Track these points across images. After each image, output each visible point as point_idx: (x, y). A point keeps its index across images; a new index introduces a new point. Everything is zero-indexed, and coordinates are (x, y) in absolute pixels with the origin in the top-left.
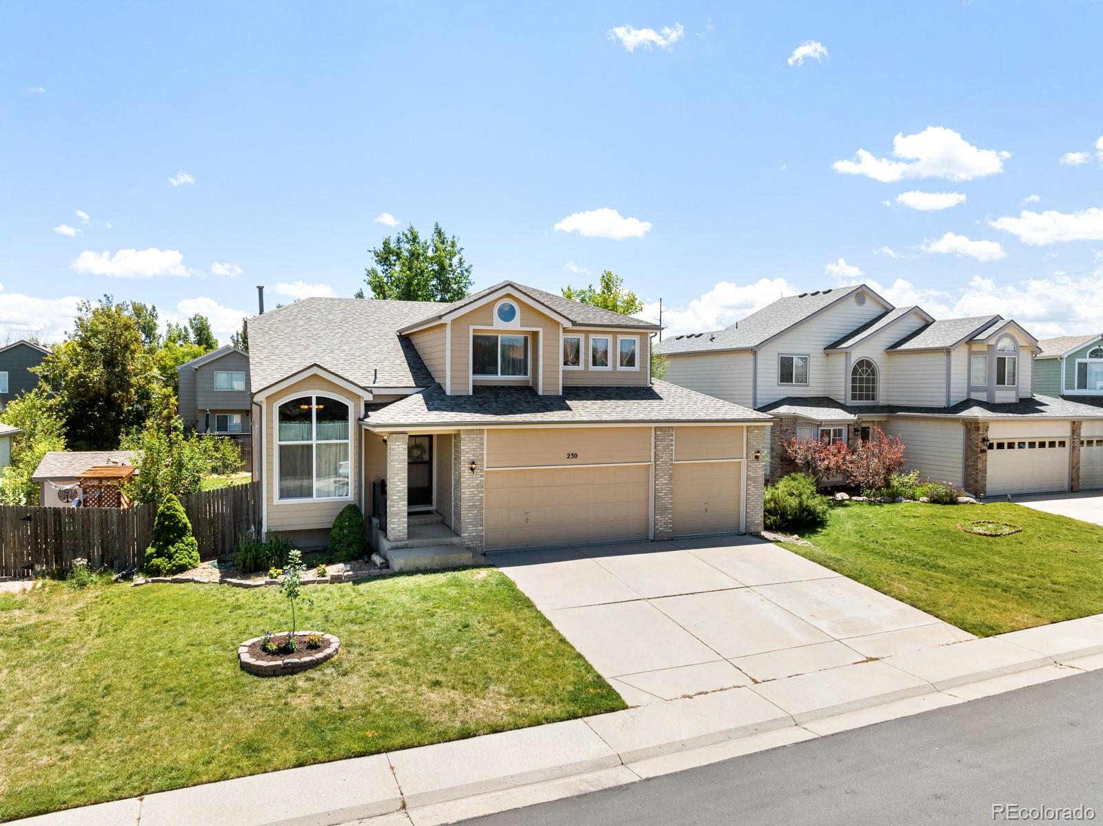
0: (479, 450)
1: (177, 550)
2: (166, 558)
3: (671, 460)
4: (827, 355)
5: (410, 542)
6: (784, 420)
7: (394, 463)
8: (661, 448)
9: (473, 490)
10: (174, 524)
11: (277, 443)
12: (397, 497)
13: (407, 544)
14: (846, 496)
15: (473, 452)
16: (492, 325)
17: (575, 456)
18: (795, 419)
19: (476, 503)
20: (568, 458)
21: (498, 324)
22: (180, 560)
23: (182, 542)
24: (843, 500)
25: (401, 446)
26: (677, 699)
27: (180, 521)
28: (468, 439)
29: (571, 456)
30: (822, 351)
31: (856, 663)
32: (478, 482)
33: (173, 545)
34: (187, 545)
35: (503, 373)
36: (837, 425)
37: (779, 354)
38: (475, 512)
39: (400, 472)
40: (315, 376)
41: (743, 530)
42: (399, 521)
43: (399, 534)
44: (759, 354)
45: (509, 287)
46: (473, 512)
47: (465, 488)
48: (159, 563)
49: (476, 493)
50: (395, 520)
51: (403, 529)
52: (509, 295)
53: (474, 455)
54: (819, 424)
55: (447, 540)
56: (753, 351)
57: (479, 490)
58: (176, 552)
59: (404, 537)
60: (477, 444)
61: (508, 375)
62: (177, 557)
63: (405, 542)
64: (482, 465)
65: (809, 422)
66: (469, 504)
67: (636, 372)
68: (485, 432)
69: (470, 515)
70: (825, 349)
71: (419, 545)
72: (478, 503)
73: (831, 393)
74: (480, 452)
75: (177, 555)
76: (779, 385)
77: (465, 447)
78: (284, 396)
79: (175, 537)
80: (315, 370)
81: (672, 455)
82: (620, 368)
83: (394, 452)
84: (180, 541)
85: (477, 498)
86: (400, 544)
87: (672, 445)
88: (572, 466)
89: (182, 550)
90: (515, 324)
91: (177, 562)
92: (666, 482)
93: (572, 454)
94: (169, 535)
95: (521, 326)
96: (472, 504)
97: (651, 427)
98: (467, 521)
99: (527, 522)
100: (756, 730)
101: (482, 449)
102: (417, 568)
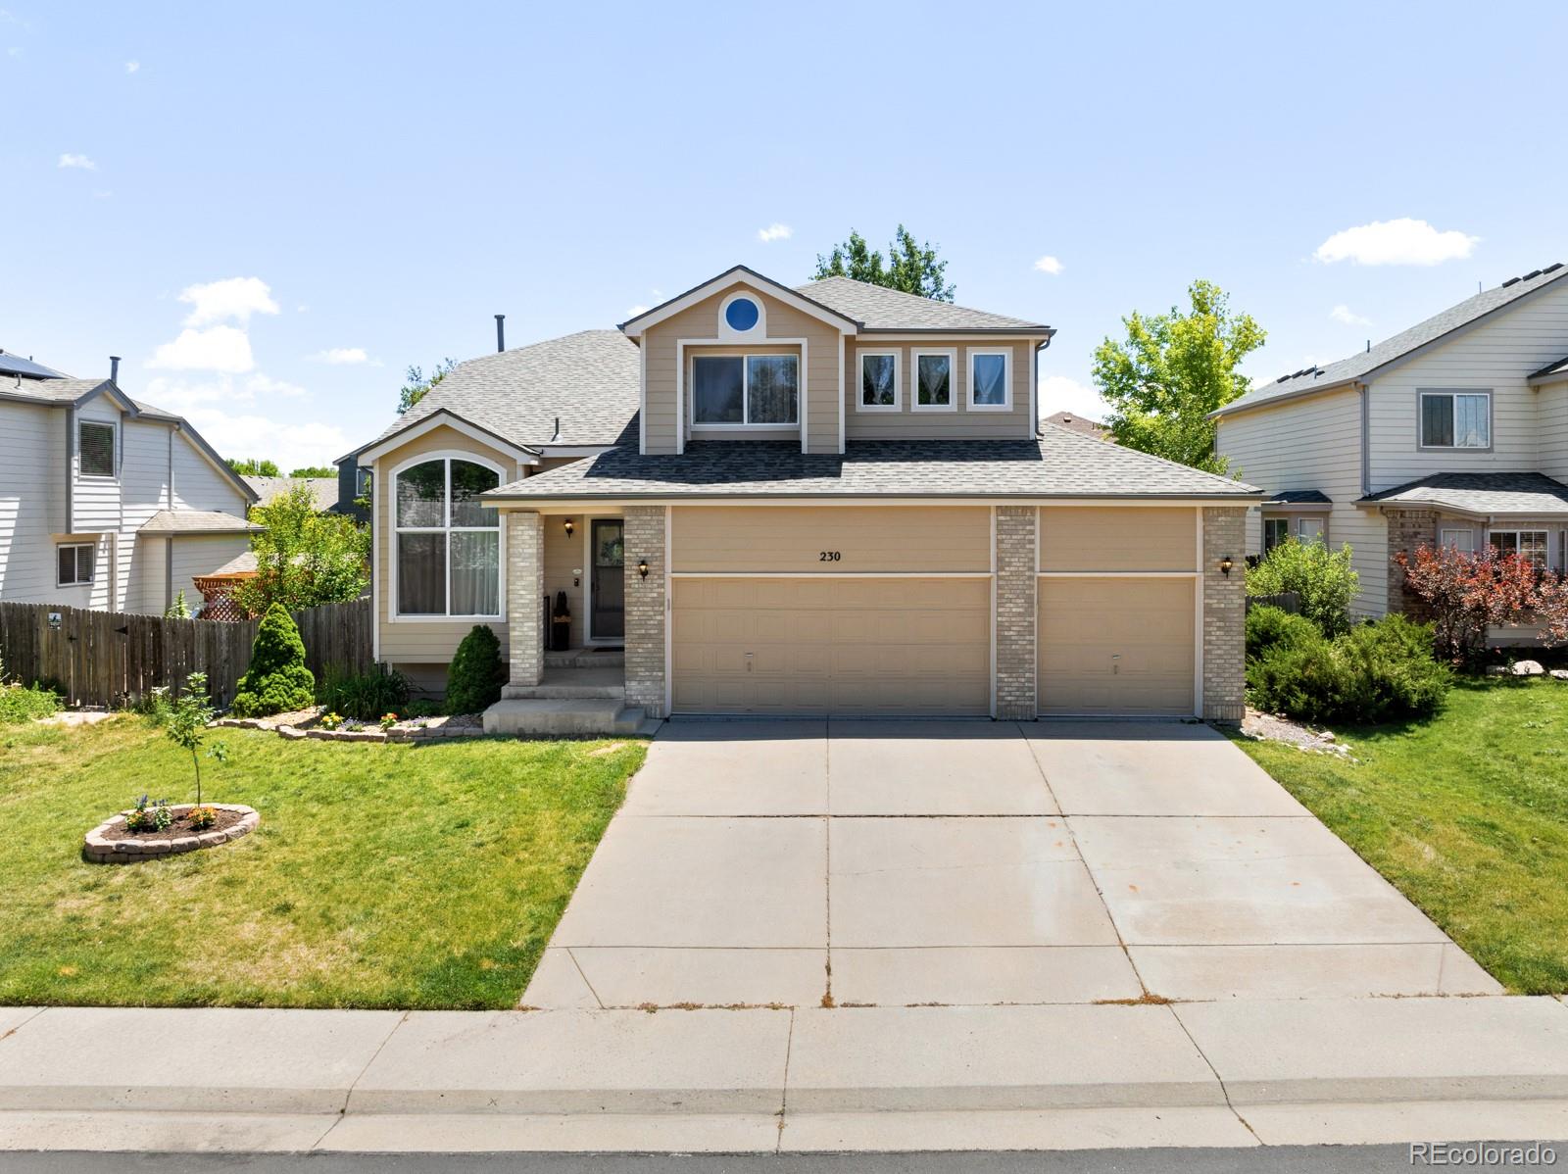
0: (655, 541)
1: (271, 683)
2: (256, 692)
3: (1032, 569)
4: (1537, 389)
5: (540, 690)
6: (1407, 515)
7: (517, 560)
8: (1009, 546)
9: (646, 609)
10: (273, 645)
11: (393, 531)
12: (521, 615)
13: (534, 692)
14: (1536, 667)
15: (645, 545)
16: (716, 337)
17: (836, 556)
18: (1435, 514)
19: (652, 632)
20: (822, 559)
21: (727, 335)
22: (272, 697)
23: (282, 672)
24: (1528, 676)
25: (526, 533)
26: (623, 1008)
27: (281, 642)
28: (637, 522)
29: (828, 557)
30: (1523, 382)
31: (1104, 1002)
32: (655, 595)
33: (267, 675)
34: (288, 678)
35: (753, 419)
36: (1539, 524)
37: (1419, 390)
38: (650, 645)
39: (524, 574)
40: (444, 427)
41: (1199, 713)
42: (524, 654)
43: (523, 675)
44: (1373, 391)
45: (739, 271)
46: (645, 646)
47: (630, 604)
48: (243, 700)
49: (652, 613)
50: (518, 652)
51: (530, 667)
52: (741, 286)
53: (647, 550)
54: (1484, 521)
55: (600, 690)
56: (1360, 385)
57: (656, 608)
58: (269, 686)
59: (531, 679)
60: (653, 532)
61: (764, 422)
62: (268, 693)
63: (531, 689)
64: (663, 568)
65: (1464, 518)
66: (638, 632)
67: (1007, 414)
68: (669, 514)
69: (640, 650)
70: (1529, 378)
71: (553, 694)
72: (656, 631)
73: (1545, 464)
74: (658, 545)
75: (269, 690)
76: (1420, 450)
77: (630, 537)
78: (403, 460)
79: (271, 665)
80: (443, 419)
81: (1032, 560)
82: (971, 406)
83: (516, 542)
84: (278, 670)
85: (652, 622)
86: (523, 691)
87: (1032, 542)
88: (831, 574)
89: (278, 683)
90: (757, 334)
91: (265, 699)
92: (1021, 610)
93: (831, 554)
94: (264, 660)
95: (768, 337)
96: (643, 632)
97: (989, 507)
98: (634, 660)
99: (749, 670)
100: (678, 1103)
101: (662, 540)
102: (521, 729)
